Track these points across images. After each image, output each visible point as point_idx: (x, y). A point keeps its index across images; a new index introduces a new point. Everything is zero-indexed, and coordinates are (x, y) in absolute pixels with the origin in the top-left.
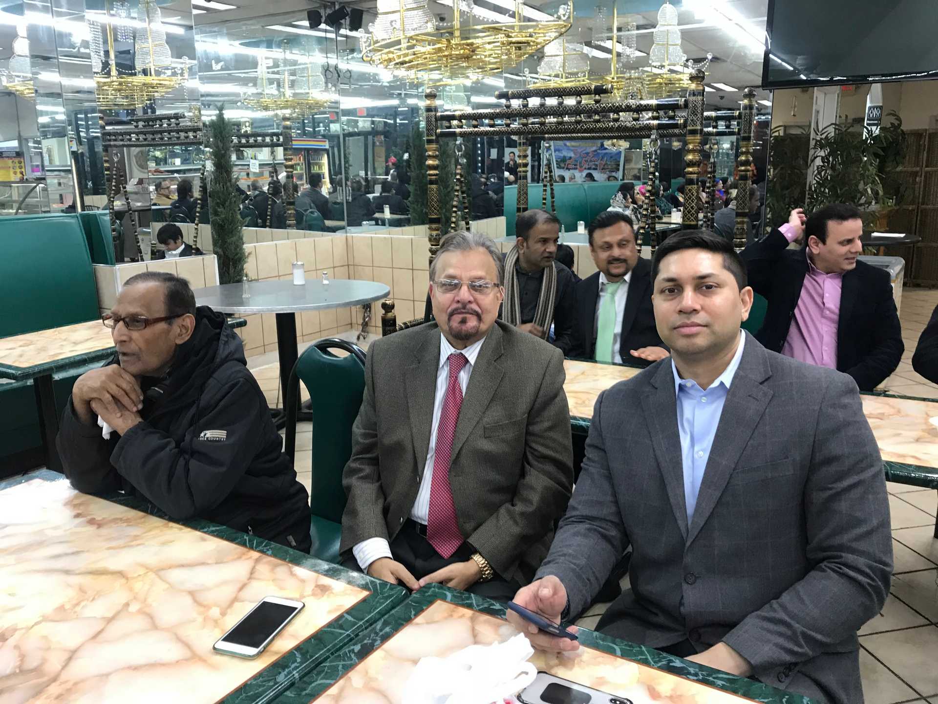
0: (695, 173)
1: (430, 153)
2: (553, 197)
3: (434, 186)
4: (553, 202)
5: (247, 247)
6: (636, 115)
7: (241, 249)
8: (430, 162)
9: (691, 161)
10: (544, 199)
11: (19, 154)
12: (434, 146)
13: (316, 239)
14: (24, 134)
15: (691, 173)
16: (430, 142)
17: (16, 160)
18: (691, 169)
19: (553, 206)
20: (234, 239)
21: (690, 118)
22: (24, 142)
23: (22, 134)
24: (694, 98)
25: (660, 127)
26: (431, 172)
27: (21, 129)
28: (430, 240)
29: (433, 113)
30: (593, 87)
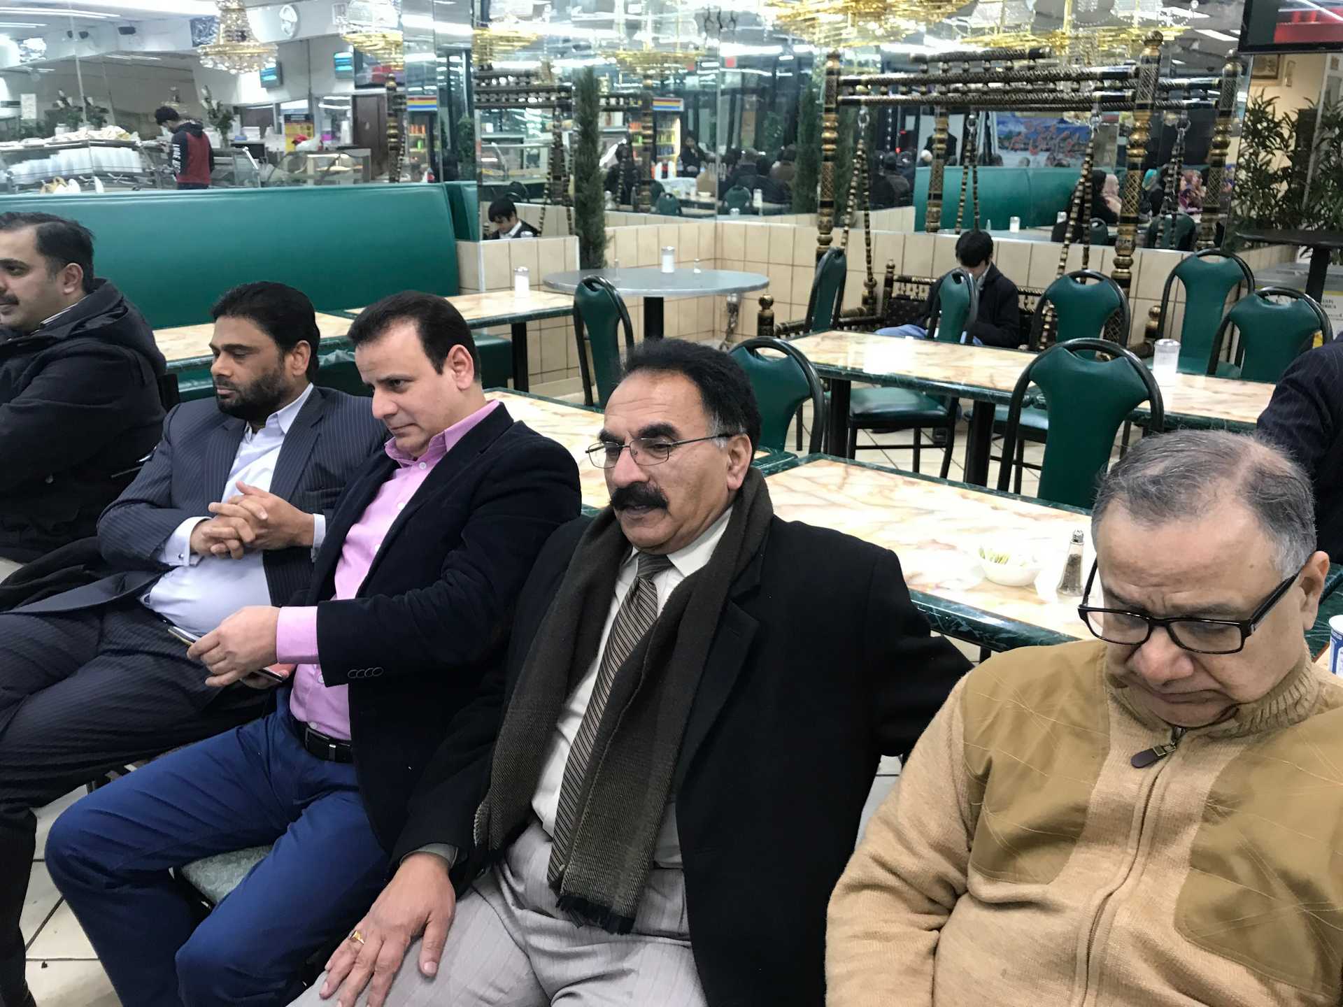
0: (1139, 156)
1: (828, 124)
2: (975, 182)
3: (829, 164)
4: (975, 188)
5: (609, 230)
6: (1075, 86)
7: (603, 232)
8: (827, 135)
9: (1136, 142)
10: (964, 184)
11: (309, 118)
12: (833, 116)
14: (315, 92)
15: (1136, 156)
16: (828, 110)
17: (305, 126)
18: (1135, 151)
20: (596, 220)
21: (1140, 90)
22: (314, 103)
23: (312, 92)
24: (1146, 66)
25: (1103, 99)
26: (828, 146)
27: (312, 85)
28: (820, 228)
29: (834, 77)
30: (1027, 51)
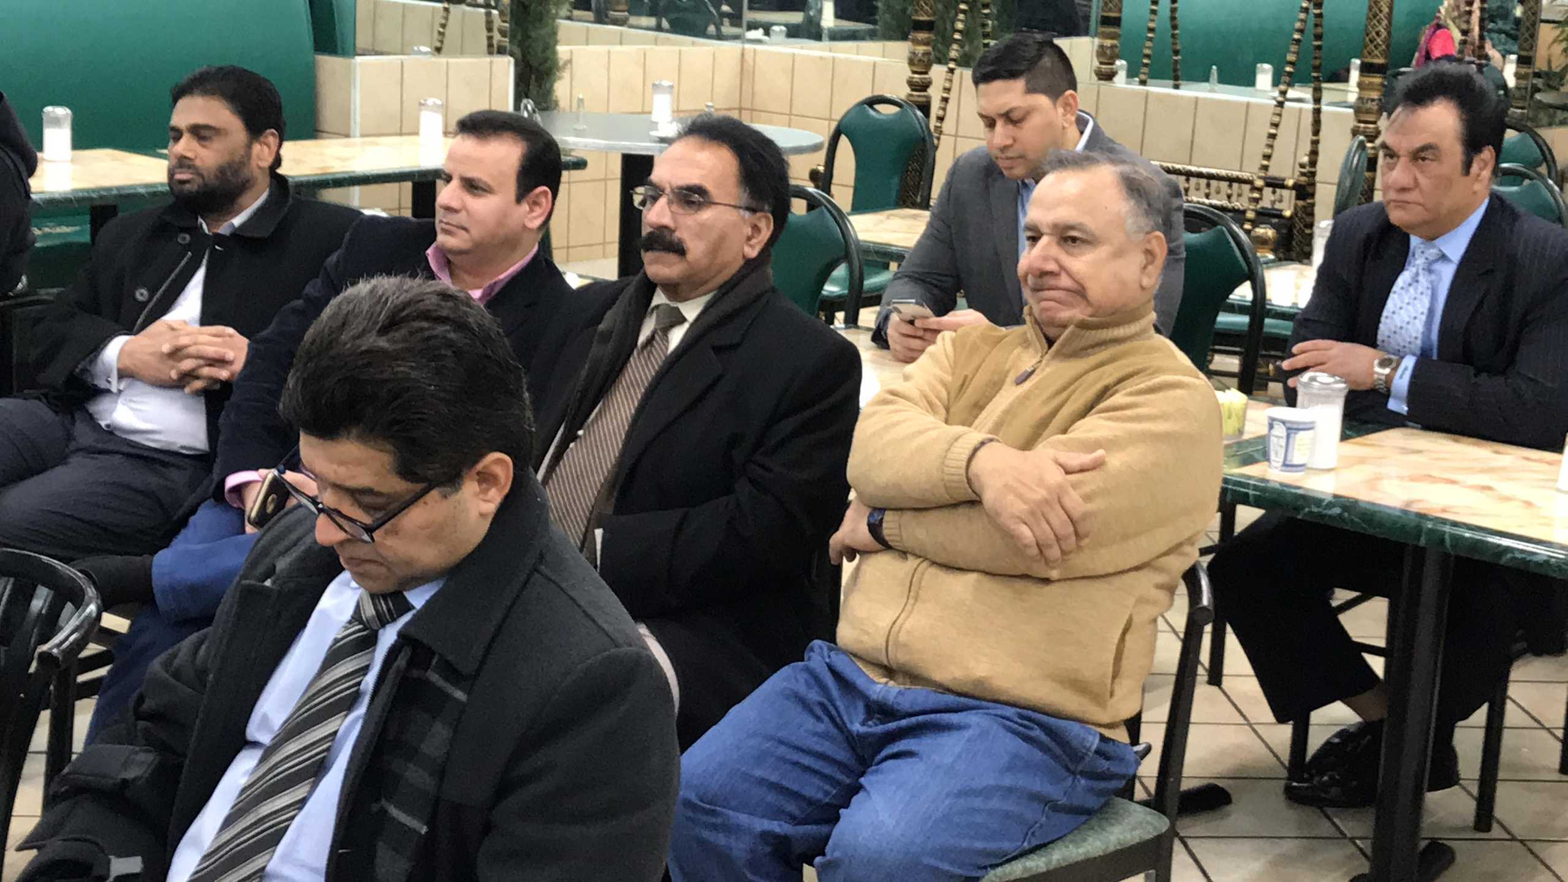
5: (563, 51)
7: (555, 53)
13: (683, 48)
19: (1173, 18)
28: (911, 62)
